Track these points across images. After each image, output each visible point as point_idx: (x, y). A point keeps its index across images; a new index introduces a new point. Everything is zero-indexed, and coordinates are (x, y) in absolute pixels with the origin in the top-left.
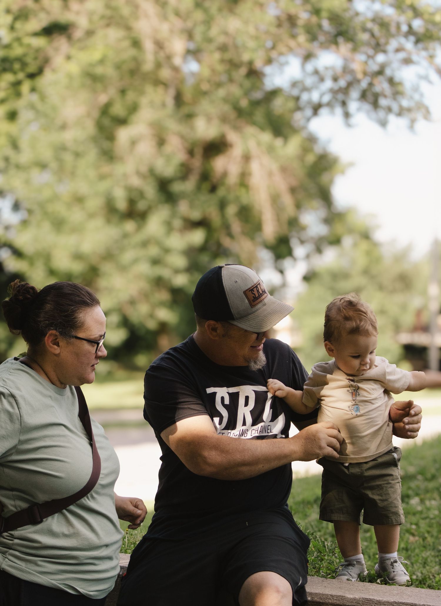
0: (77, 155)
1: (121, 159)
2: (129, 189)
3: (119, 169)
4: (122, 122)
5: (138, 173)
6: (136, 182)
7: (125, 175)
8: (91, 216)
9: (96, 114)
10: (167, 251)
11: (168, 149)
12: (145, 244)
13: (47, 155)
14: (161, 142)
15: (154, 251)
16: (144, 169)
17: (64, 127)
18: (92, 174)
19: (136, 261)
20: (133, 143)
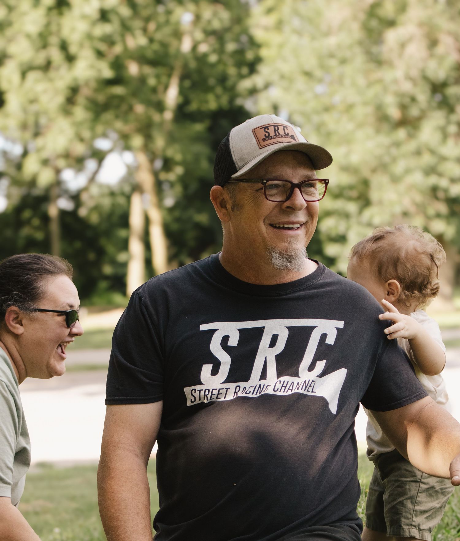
0: (343, 61)
1: (390, 64)
2: (400, 95)
3: (387, 75)
4: (391, 23)
5: (409, 78)
6: (407, 87)
7: (395, 81)
8: (360, 126)
9: (362, 16)
10: (443, 159)
11: (440, 49)
12: (418, 153)
13: (311, 63)
14: (433, 43)
15: (427, 159)
16: (415, 73)
17: (327, 34)
18: (361, 81)
19: (408, 171)
20: (403, 45)
